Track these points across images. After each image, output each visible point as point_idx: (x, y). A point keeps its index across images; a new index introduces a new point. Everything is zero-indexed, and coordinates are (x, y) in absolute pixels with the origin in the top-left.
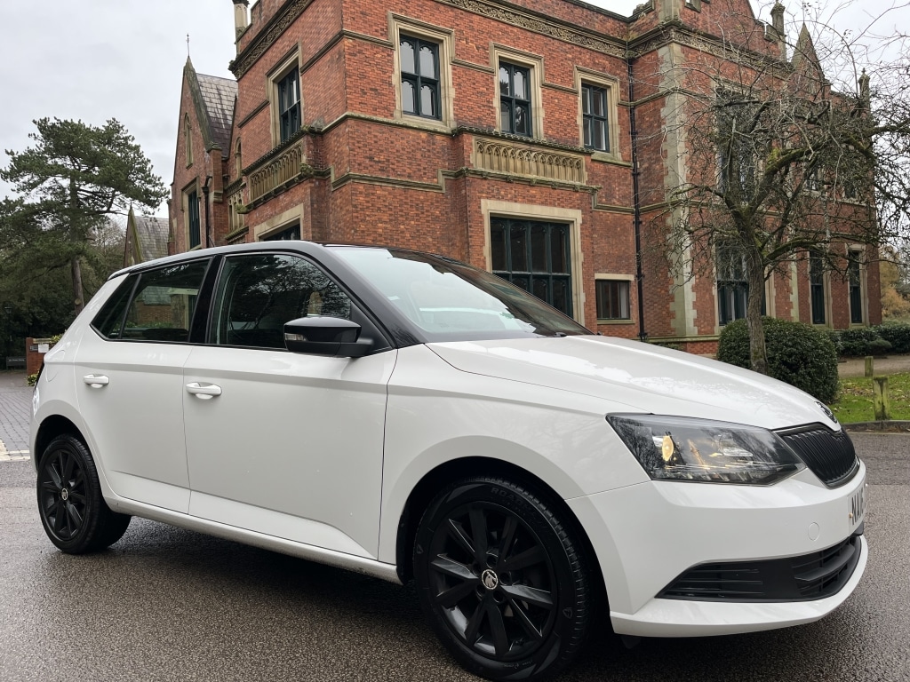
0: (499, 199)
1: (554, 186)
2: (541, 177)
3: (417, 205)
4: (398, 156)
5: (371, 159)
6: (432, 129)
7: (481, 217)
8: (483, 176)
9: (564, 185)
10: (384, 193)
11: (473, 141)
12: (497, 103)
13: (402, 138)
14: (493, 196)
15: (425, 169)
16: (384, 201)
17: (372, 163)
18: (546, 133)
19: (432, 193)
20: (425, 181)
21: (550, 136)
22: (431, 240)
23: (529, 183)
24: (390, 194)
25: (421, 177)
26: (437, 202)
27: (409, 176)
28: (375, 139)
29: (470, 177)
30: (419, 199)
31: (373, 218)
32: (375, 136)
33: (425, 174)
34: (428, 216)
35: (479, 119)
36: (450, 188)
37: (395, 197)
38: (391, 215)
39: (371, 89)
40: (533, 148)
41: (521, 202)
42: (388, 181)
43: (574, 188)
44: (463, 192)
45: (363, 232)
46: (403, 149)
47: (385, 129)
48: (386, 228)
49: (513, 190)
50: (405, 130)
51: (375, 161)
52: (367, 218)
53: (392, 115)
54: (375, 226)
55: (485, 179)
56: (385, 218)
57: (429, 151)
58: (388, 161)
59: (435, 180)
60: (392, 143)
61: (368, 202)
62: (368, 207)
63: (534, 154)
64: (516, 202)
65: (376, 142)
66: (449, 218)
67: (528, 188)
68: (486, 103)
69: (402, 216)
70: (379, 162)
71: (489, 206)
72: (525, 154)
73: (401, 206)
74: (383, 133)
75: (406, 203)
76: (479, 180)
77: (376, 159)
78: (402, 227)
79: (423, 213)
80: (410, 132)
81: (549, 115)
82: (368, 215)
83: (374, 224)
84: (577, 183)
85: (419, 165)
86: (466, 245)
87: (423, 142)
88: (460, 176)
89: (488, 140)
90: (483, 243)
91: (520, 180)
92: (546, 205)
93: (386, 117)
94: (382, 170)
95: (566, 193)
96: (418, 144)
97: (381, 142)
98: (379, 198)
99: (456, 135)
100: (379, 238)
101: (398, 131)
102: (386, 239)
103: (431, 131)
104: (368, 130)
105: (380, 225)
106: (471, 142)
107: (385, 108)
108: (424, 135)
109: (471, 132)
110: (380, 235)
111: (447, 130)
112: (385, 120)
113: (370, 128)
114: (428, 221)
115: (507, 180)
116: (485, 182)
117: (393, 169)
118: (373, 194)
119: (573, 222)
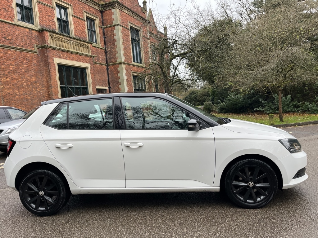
0: (60, 58)
1: (80, 54)
2: (75, 51)
3: (26, 58)
4: (17, 38)
5: (5, 38)
6: (31, 28)
7: (54, 64)
8: (54, 49)
9: (83, 54)
10: (11, 53)
11: (49, 34)
12: (56, 20)
13: (18, 31)
14: (58, 57)
15: (29, 44)
16: (12, 56)
17: (6, 40)
18: (75, 34)
19: (33, 54)
20: (29, 49)
21: (77, 35)
22: (33, 73)
23: (71, 52)
24: (14, 53)
25: (27, 47)
26: (35, 58)
27: (22, 46)
28: (7, 30)
29: (48, 49)
30: (27, 56)
31: (8, 63)
32: (6, 29)
33: (29, 46)
34: (31, 63)
35: (49, 26)
36: (40, 52)
37: (17, 55)
38: (15, 62)
39: (3, 8)
40: (71, 40)
41: (69, 60)
42: (13, 48)
43: (87, 55)
44: (46, 54)
45: (3, 69)
46: (19, 35)
47: (11, 26)
48: (13, 68)
49: (66, 55)
50: (19, 27)
51: (7, 39)
52: (5, 63)
53: (13, 20)
54: (9, 67)
55: (55, 50)
56: (13, 63)
57: (30, 37)
58: (13, 39)
59: (33, 49)
60: (14, 32)
61: (5, 56)
62: (5, 59)
63: (72, 42)
64: (67, 59)
65: (7, 31)
66: (40, 64)
67: (71, 54)
68: (52, 20)
69: (20, 63)
70: (9, 40)
71: (57, 61)
72: (69, 41)
73: (19, 58)
74: (10, 27)
75: (22, 58)
76: (52, 50)
77: (7, 38)
78: (21, 67)
79: (29, 62)
80: (22, 28)
81: (76, 27)
82: (5, 62)
83: (8, 66)
84: (88, 54)
85: (26, 42)
86: (49, 76)
87: (27, 33)
88: (44, 48)
89: (54, 35)
90: (56, 75)
91: (68, 51)
92: (78, 61)
93: (10, 21)
94: (10, 43)
95: (85, 57)
96: (25, 33)
97: (9, 31)
98: (10, 55)
99: (41, 31)
100: (11, 72)
101: (16, 27)
102: (14, 72)
103: (30, 29)
104: (3, 26)
105: (11, 66)
106: (48, 35)
107: (10, 17)
108: (27, 30)
109: (47, 31)
110: (11, 71)
111: (37, 29)
112: (10, 22)
113: (4, 25)
114: (32, 65)
115: (63, 51)
116: (55, 51)
117: (15, 43)
118: (7, 53)
119: (87, 68)
